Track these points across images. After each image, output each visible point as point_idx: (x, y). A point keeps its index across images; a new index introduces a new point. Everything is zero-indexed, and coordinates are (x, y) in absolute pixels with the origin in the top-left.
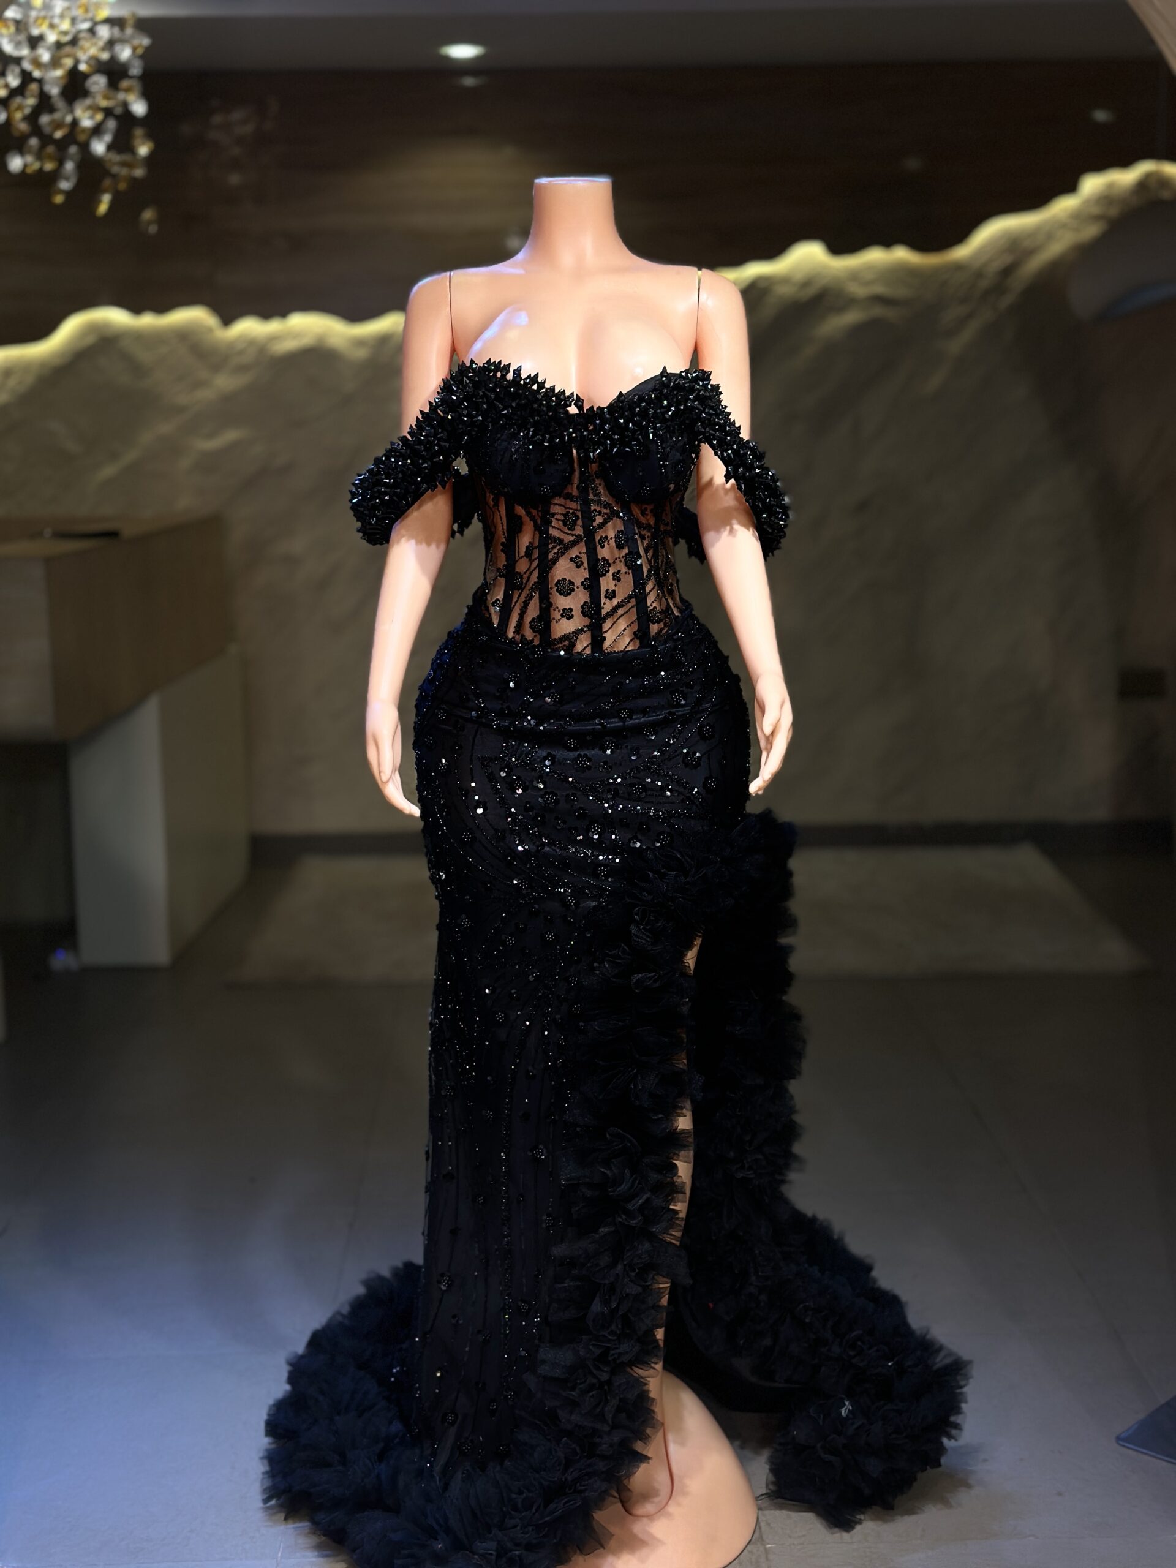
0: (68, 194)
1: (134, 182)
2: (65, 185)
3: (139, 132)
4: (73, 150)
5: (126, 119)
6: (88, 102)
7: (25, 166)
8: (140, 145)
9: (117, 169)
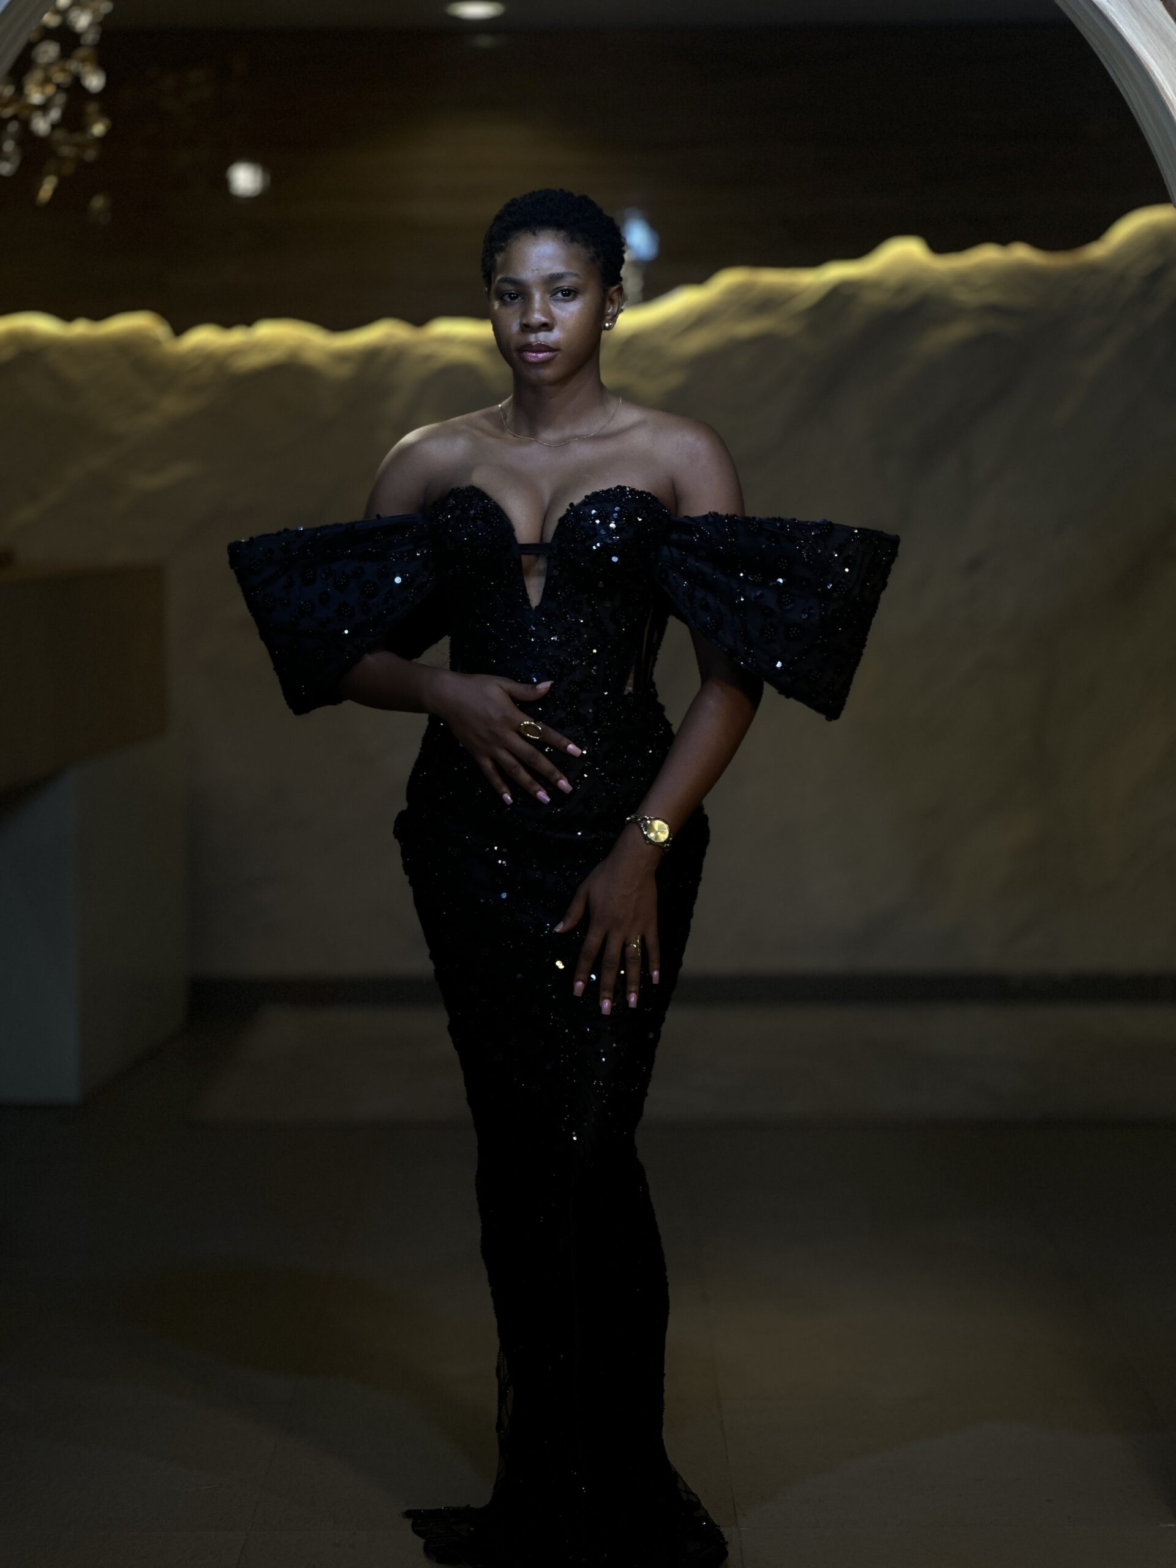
0: (5, 179)
1: (83, 164)
2: (5, 168)
4: (14, 128)
6: (38, 75)
8: (95, 122)
9: (67, 151)
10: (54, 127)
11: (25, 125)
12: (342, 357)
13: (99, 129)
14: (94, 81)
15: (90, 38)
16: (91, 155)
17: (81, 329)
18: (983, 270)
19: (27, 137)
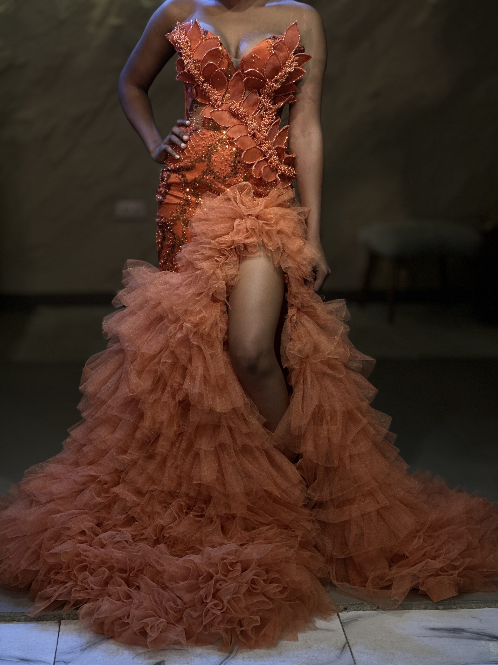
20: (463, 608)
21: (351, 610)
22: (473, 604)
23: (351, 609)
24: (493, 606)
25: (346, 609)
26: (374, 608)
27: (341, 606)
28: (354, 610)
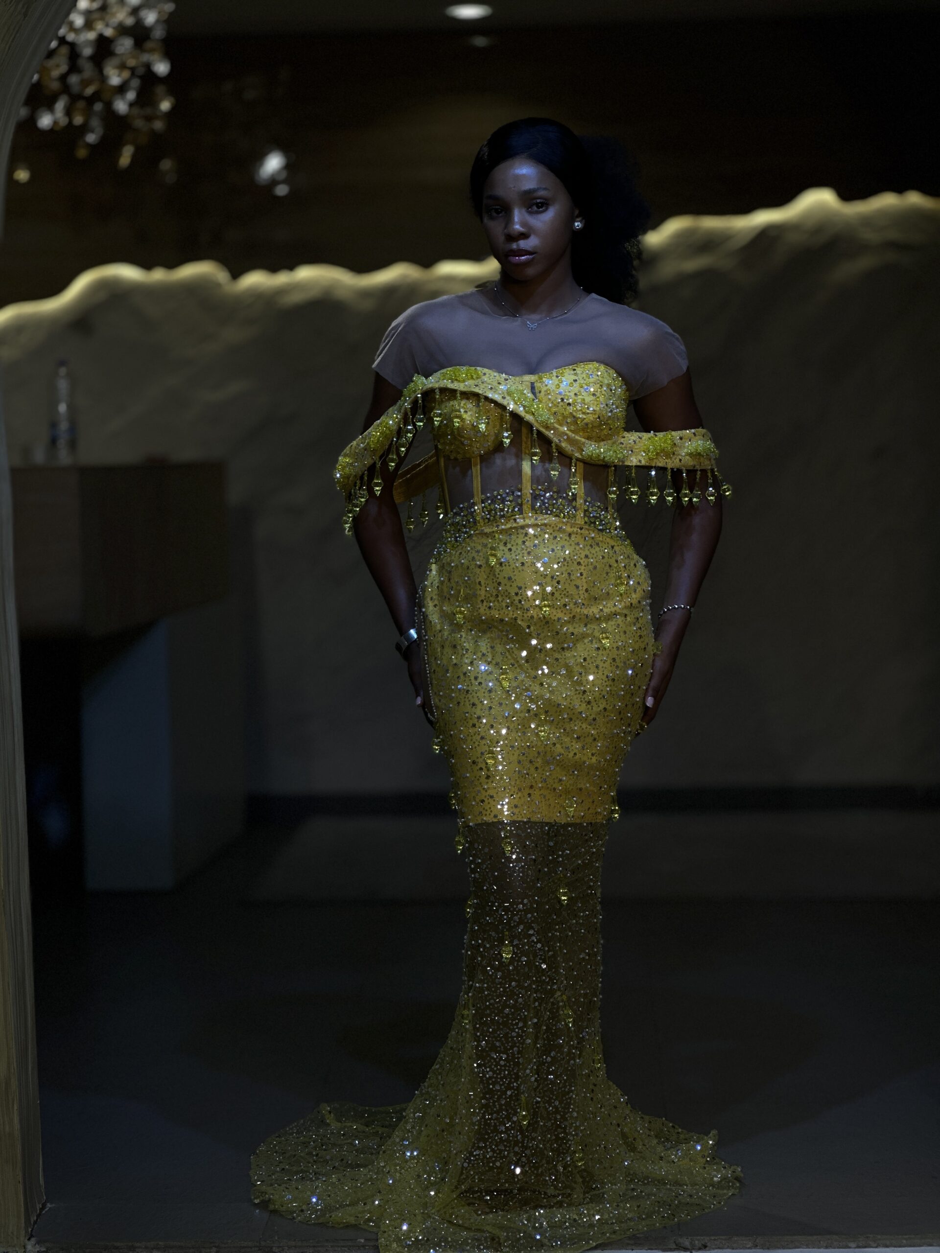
0: (92, 147)
1: (153, 133)
2: (91, 138)
3: (160, 90)
4: (98, 107)
5: (148, 78)
6: (115, 61)
7: (55, 123)
8: (161, 100)
9: (139, 123)
10: (131, 105)
11: (108, 105)
12: (366, 294)
13: (165, 106)
14: (162, 68)
15: (159, 33)
16: (158, 125)
17: (159, 275)
18: (882, 213)
19: (110, 114)
20: (887, 1246)
21: (714, 1249)
22: (905, 1241)
23: (713, 1247)
24: (935, 1244)
25: (705, 1247)
26: (748, 1246)
27: (697, 1242)
28: (716, 1249)
